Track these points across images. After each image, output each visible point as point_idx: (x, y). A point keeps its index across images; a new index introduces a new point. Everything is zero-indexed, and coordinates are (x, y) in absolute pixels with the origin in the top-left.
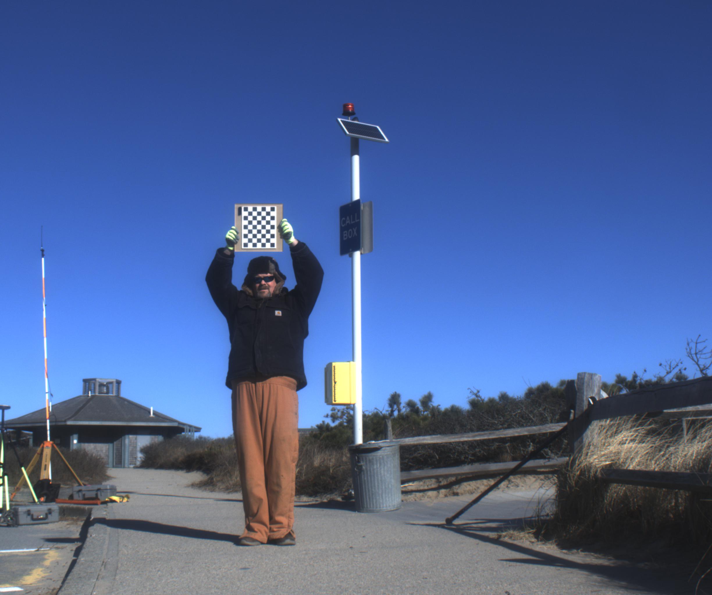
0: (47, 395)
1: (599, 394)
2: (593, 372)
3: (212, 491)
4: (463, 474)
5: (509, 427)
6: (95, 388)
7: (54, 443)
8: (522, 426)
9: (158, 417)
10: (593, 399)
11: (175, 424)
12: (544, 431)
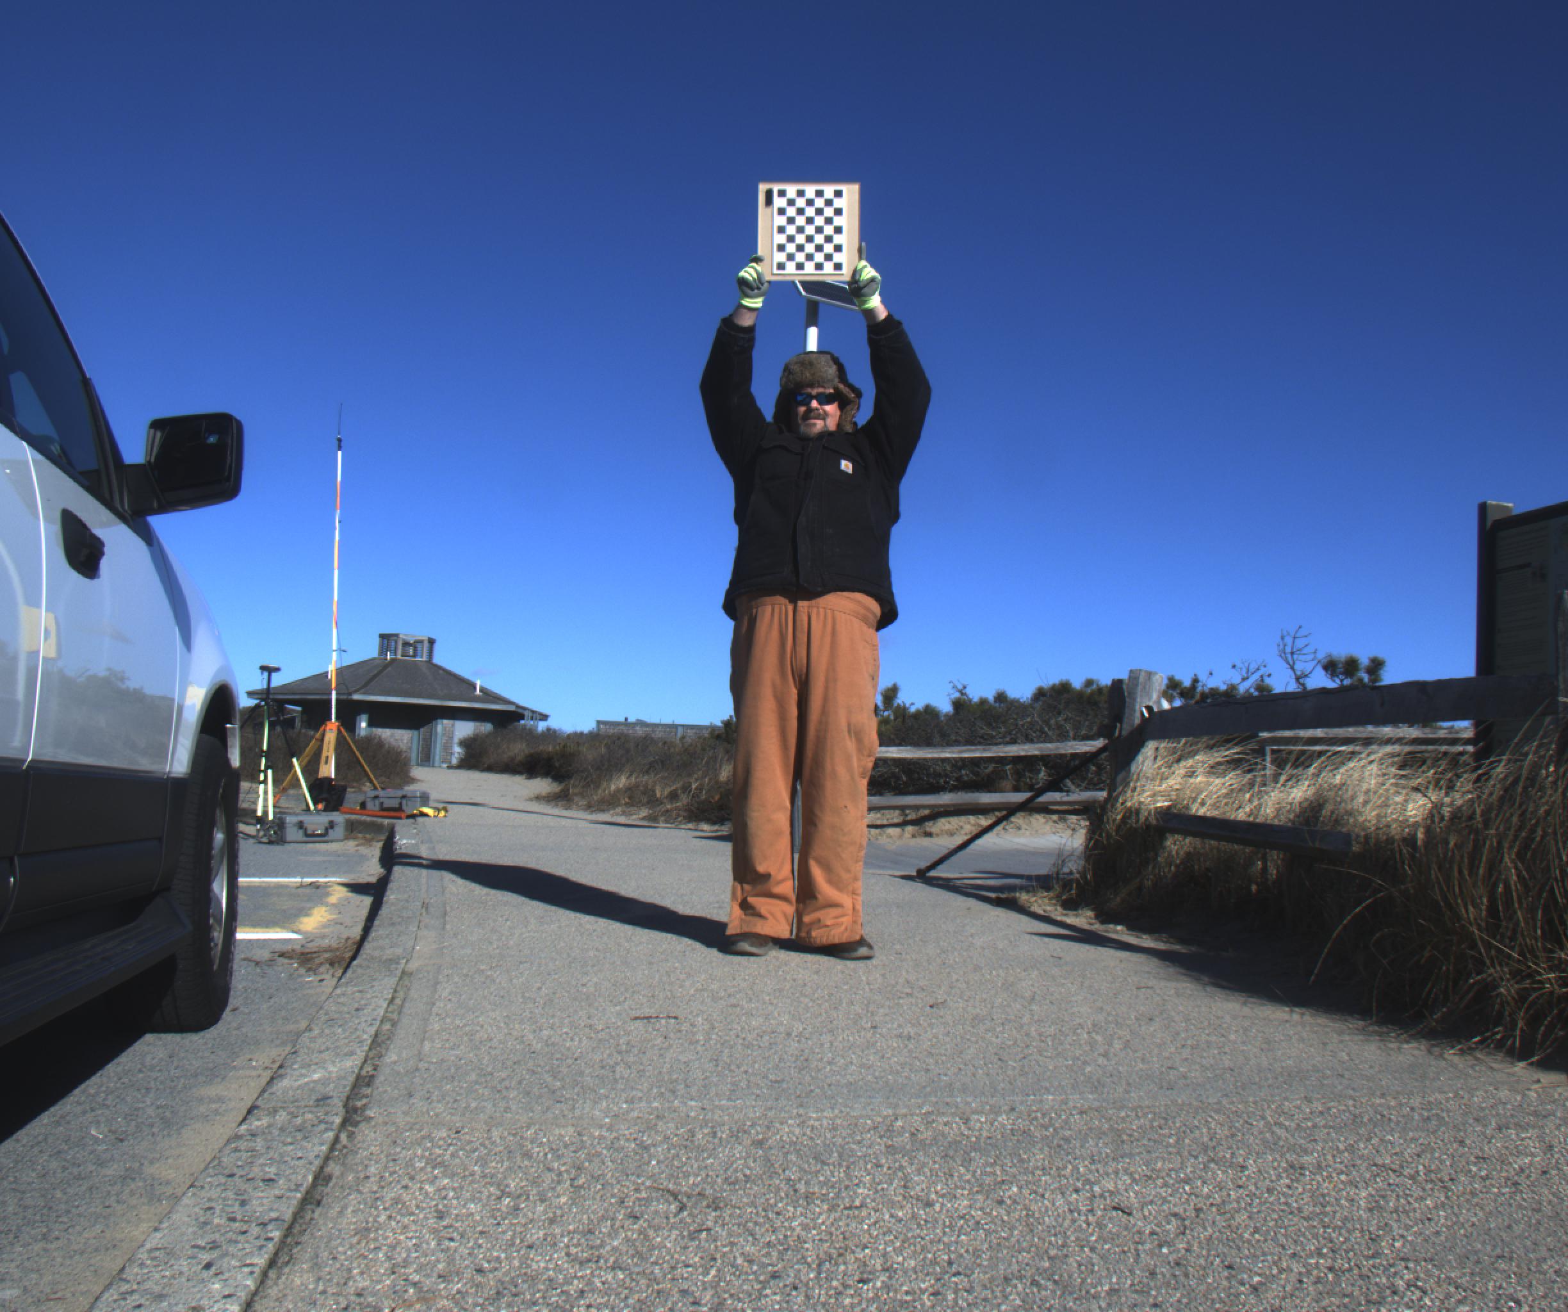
0: (334, 655)
1: (1158, 702)
2: (1152, 670)
3: (567, 808)
4: (941, 806)
5: (1013, 742)
6: (396, 649)
7: (342, 724)
8: (1031, 741)
9: (488, 695)
10: (1149, 708)
11: (512, 708)
12: (1063, 752)
